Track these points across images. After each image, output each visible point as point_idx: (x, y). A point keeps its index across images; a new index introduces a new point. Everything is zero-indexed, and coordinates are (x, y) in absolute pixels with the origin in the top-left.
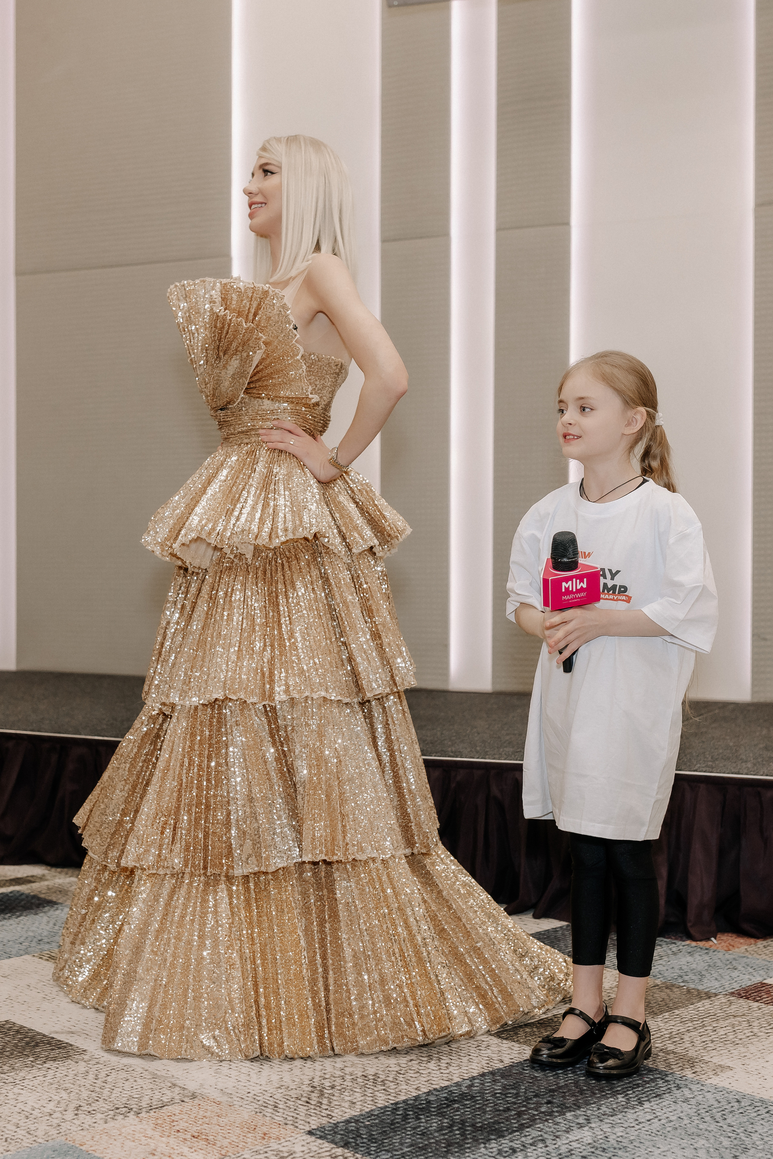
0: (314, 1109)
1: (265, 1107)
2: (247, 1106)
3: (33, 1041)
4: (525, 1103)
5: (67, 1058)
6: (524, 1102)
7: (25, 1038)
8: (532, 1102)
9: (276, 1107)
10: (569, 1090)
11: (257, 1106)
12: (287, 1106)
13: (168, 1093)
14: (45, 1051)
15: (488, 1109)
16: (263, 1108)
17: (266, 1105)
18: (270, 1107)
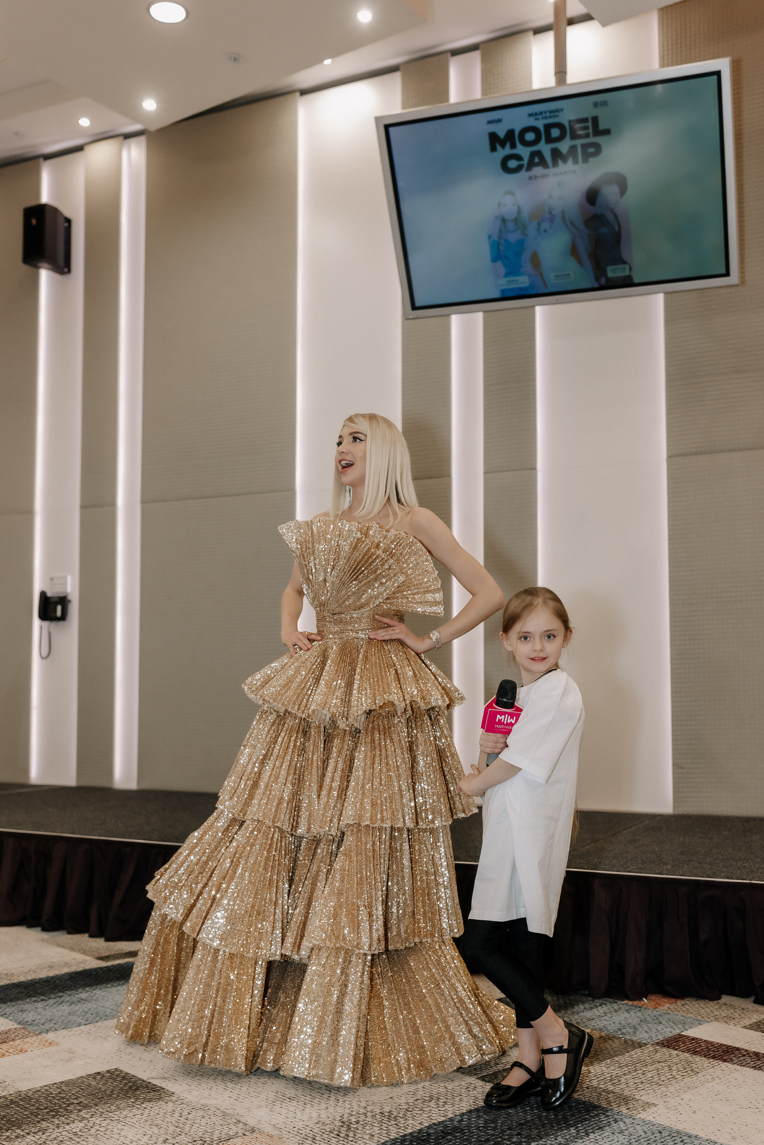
0: (343, 1141)
1: (306, 1139)
2: (292, 1139)
3: (135, 1086)
4: (501, 1135)
5: (159, 1099)
6: (500, 1133)
7: (129, 1083)
8: (506, 1134)
9: (314, 1139)
10: (535, 1124)
11: (300, 1139)
12: (323, 1139)
13: (234, 1127)
14: (144, 1093)
15: (473, 1140)
16: (304, 1140)
17: (307, 1137)
18: (310, 1139)
